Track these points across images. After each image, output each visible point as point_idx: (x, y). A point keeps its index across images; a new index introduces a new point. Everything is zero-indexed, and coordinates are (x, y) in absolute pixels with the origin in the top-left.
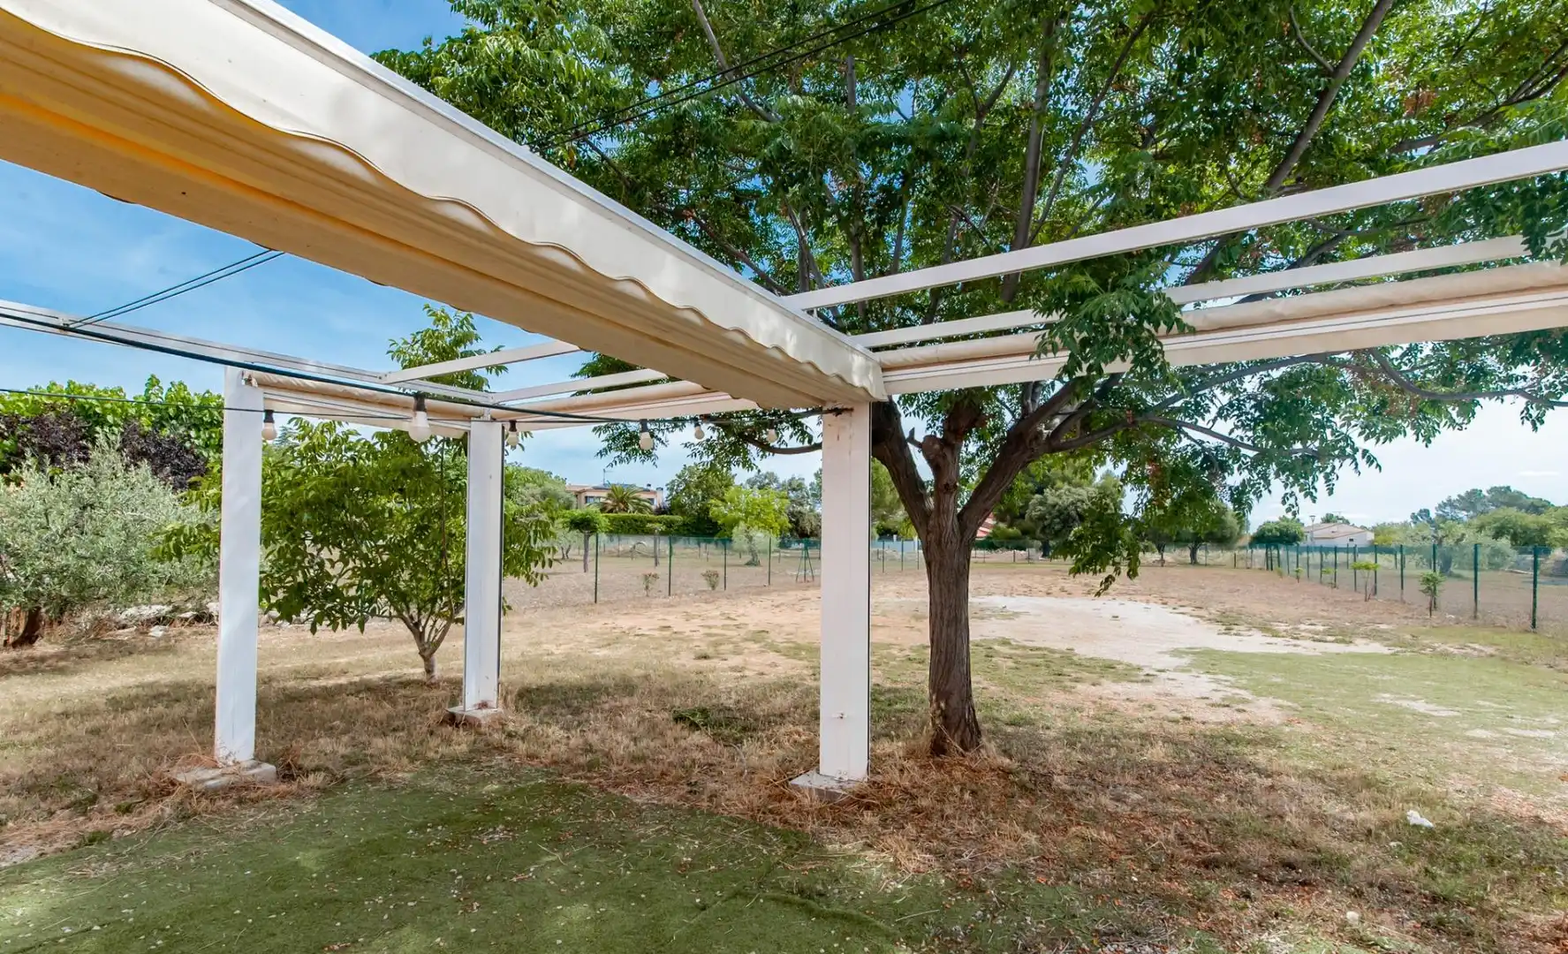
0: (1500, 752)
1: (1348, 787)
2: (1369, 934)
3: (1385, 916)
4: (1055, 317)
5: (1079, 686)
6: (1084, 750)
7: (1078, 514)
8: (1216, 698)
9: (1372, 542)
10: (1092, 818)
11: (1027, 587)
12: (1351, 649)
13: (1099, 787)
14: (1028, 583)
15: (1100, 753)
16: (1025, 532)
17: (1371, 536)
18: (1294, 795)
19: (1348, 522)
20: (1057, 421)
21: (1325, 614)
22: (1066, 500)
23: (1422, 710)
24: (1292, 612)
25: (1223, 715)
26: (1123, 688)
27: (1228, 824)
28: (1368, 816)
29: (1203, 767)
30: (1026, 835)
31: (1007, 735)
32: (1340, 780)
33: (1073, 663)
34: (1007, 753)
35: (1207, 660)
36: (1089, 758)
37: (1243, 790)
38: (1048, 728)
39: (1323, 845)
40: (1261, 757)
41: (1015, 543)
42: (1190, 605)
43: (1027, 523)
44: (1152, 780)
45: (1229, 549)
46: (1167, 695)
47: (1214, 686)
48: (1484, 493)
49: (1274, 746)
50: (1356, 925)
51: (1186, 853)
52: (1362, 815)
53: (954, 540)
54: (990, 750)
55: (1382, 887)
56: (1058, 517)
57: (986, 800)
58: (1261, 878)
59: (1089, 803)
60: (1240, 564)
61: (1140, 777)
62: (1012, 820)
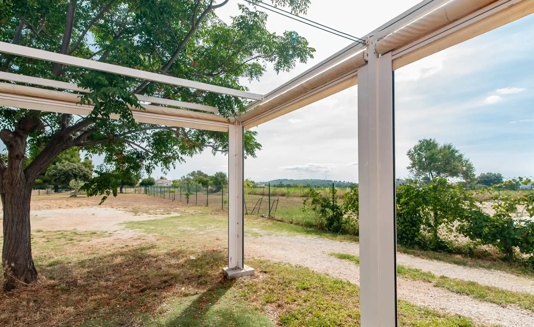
0: (205, 236)
1: (175, 255)
2: (187, 292)
3: (190, 286)
4: (88, 90)
5: (82, 243)
6: (89, 267)
7: (73, 174)
8: (135, 237)
9: (172, 185)
10: (98, 291)
11: (48, 205)
12: (171, 216)
13: (98, 279)
14: (48, 204)
15: (96, 266)
16: (45, 181)
17: (172, 183)
18: (163, 261)
19: (166, 179)
20: (79, 133)
21: (163, 206)
22: (67, 168)
23: (189, 230)
24: (154, 206)
25: (139, 242)
26: (101, 240)
27: (146, 276)
28: (182, 261)
29: (135, 260)
30: (68, 309)
31: (49, 271)
32: (174, 253)
33: (77, 234)
34: (51, 278)
35: (131, 225)
36: (92, 269)
37: (148, 264)
38: (70, 263)
39: (172, 273)
40: (152, 252)
41: (40, 186)
42: (122, 207)
43: (46, 177)
44: (118, 270)
45: (133, 187)
46: (119, 239)
47: (134, 233)
48: (196, 172)
49: (155, 248)
50: (184, 291)
51: (135, 290)
52: (180, 261)
53: (21, 182)
54: (43, 279)
55: (188, 279)
56: (63, 175)
57: (43, 302)
58: (159, 288)
59: (95, 286)
60: (137, 192)
61: (114, 270)
62: (60, 305)
